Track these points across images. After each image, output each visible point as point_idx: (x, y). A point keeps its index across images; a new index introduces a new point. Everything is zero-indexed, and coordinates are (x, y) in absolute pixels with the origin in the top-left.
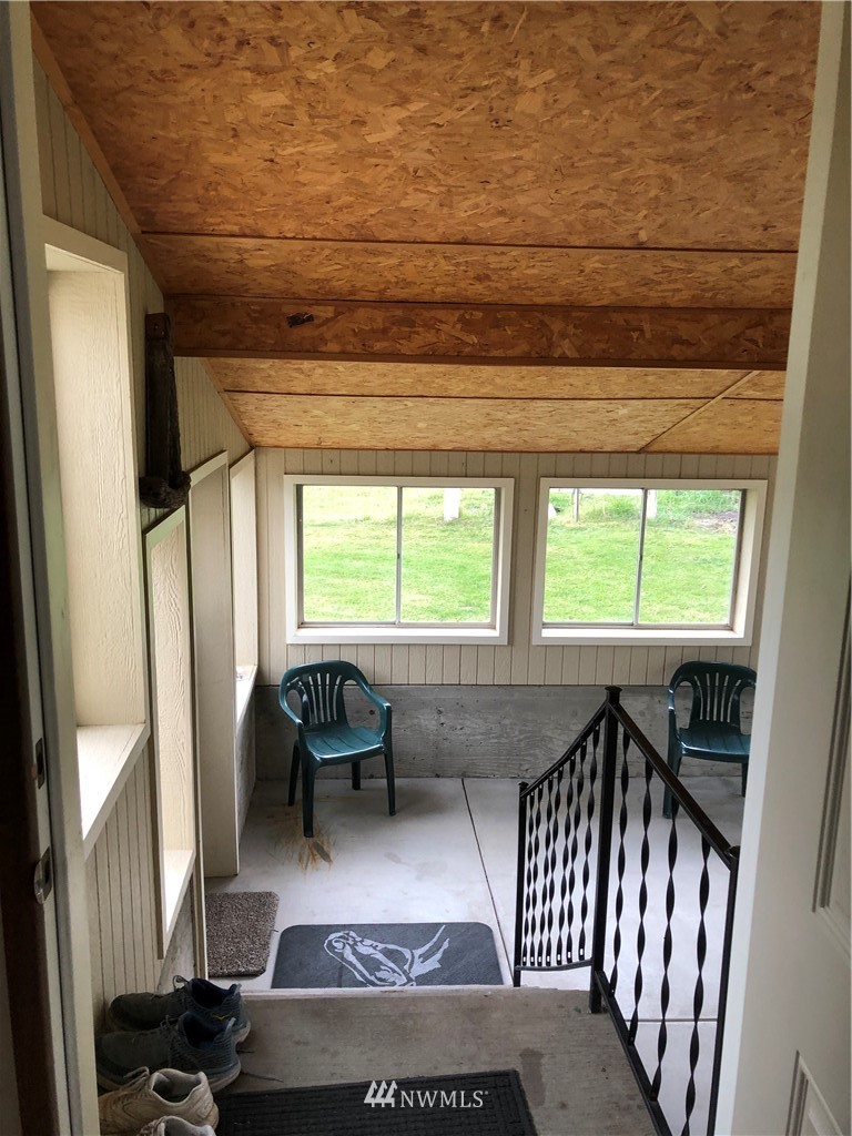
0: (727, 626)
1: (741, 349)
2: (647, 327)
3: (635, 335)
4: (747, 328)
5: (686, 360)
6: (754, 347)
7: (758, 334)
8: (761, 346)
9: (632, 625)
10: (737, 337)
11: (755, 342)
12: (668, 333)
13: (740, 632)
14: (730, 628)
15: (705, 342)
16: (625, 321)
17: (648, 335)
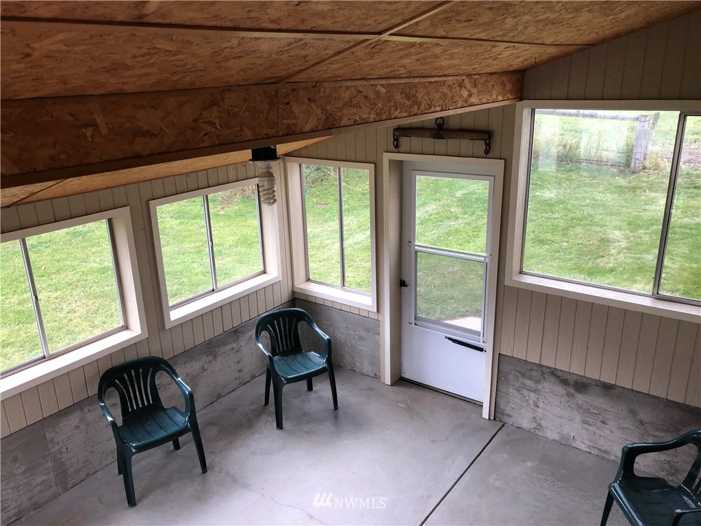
0: (123, 327)
1: (203, 133)
2: (100, 120)
3: (89, 132)
4: (205, 109)
5: (152, 155)
6: (213, 130)
7: (213, 115)
8: (219, 127)
9: (44, 357)
10: (195, 121)
11: (212, 124)
12: (128, 125)
13: (136, 329)
14: (126, 327)
15: (168, 131)
16: (71, 115)
17: (104, 129)
